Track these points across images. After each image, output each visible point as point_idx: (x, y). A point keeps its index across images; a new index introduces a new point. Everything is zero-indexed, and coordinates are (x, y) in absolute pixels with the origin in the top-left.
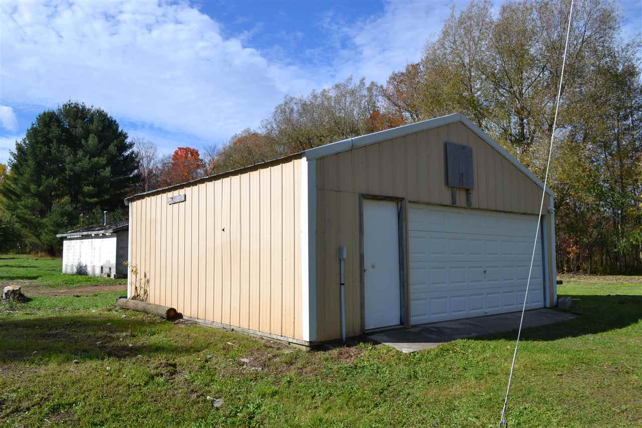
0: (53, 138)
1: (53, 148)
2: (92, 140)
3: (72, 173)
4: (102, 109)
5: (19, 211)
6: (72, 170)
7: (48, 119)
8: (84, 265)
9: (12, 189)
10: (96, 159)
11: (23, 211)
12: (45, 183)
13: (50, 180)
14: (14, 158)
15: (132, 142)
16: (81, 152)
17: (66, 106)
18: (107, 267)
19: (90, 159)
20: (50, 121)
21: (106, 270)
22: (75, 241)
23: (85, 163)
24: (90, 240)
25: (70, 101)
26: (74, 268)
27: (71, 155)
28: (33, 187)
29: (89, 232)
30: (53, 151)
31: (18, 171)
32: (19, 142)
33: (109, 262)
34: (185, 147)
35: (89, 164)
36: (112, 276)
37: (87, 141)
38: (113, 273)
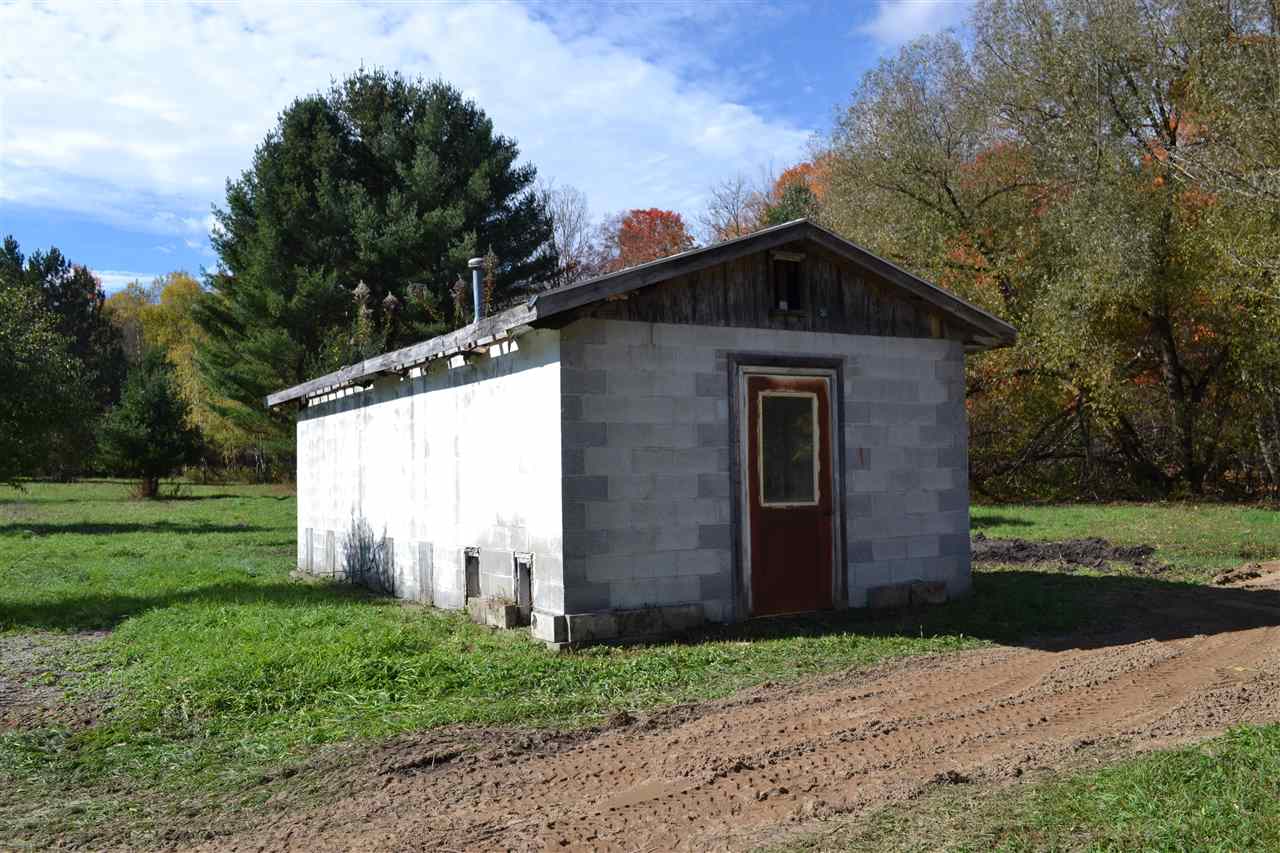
0: (321, 165)
2: (424, 165)
3: (373, 257)
4: (445, 83)
5: (241, 367)
6: (373, 248)
7: (305, 117)
8: (378, 538)
9: (223, 308)
10: (436, 213)
11: (254, 367)
12: (304, 288)
13: (317, 276)
14: (226, 225)
15: (530, 166)
17: (353, 83)
18: (503, 556)
19: (419, 215)
20: (312, 121)
21: (499, 582)
22: (340, 416)
23: (408, 226)
24: (403, 403)
25: (362, 70)
26: (340, 550)
27: (370, 207)
28: (274, 299)
29: (394, 355)
30: (324, 200)
31: (238, 261)
32: (234, 182)
33: (516, 527)
34: (648, 210)
35: (417, 227)
36: (543, 630)
37: (410, 167)
38: (549, 603)
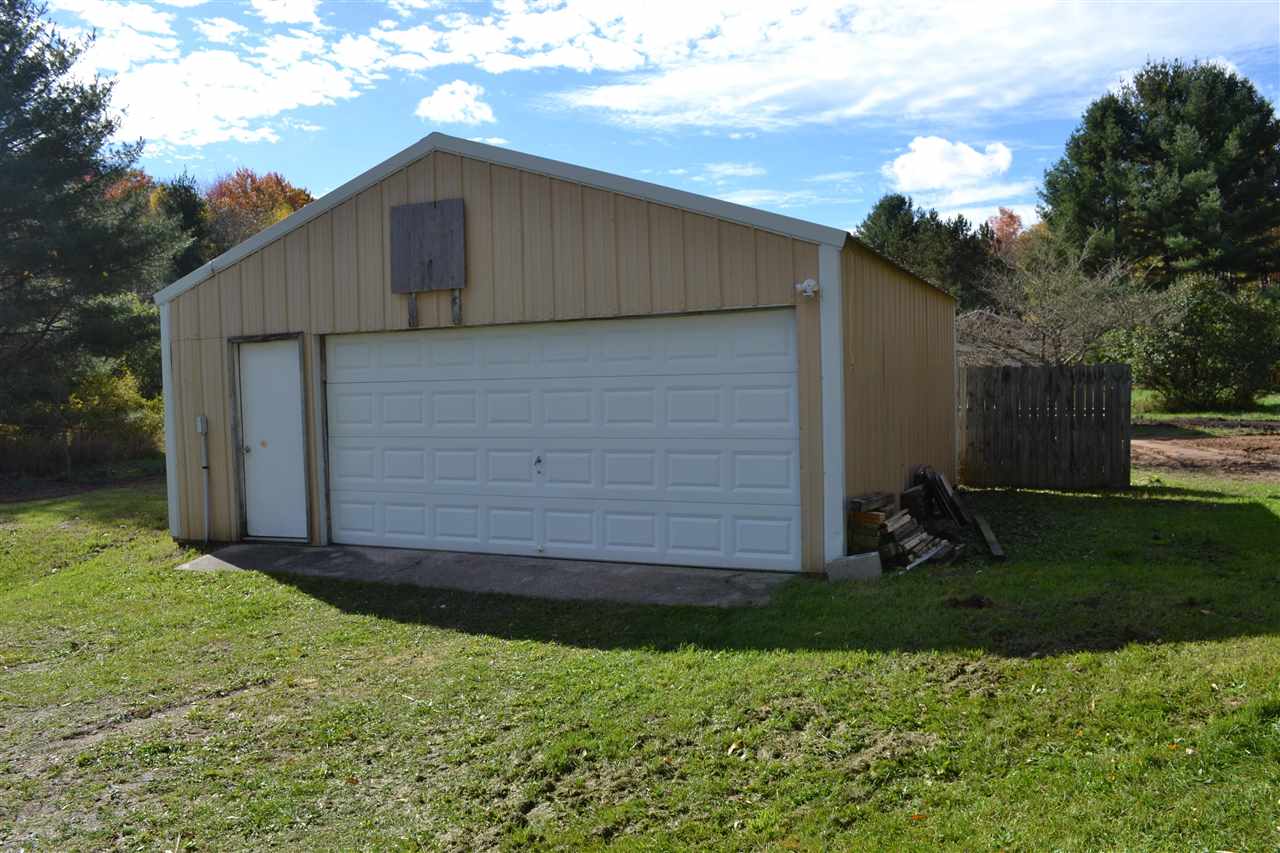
1: (1107, 170)
16: (1159, 167)
